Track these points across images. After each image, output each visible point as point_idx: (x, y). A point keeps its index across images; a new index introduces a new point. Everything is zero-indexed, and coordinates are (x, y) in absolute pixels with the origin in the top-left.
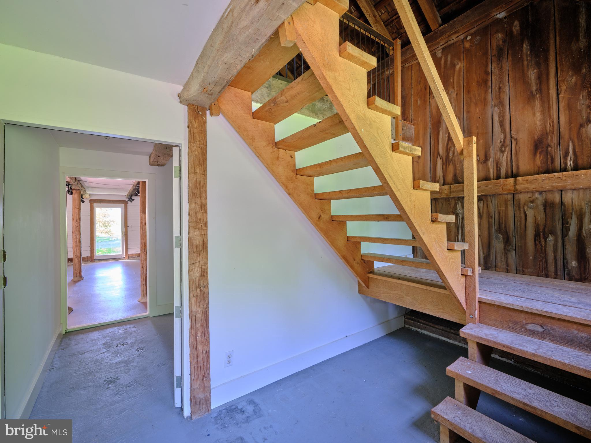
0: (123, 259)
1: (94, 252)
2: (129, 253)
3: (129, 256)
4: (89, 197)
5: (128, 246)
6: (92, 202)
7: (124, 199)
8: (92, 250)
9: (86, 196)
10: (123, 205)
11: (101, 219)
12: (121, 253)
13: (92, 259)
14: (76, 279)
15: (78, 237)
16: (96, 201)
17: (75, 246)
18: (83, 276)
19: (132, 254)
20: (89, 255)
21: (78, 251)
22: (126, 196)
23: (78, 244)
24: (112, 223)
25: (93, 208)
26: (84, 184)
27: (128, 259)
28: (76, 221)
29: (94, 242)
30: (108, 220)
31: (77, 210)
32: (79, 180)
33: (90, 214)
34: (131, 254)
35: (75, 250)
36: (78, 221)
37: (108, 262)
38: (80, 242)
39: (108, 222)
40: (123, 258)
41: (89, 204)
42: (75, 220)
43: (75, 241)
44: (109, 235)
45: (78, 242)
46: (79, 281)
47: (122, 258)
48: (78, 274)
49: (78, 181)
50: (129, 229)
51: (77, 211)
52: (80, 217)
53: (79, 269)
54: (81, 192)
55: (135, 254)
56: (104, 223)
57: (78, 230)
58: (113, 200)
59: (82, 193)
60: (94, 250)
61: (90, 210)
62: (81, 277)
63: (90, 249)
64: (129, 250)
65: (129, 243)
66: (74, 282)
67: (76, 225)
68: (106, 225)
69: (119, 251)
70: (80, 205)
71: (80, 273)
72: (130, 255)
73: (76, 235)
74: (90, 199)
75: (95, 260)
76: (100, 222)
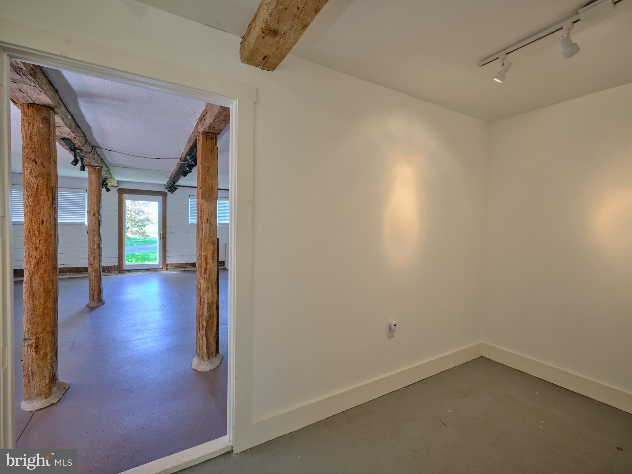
0: (160, 271)
1: (123, 259)
2: (167, 262)
3: (167, 266)
4: (116, 184)
5: (167, 253)
6: (121, 192)
7: (162, 189)
8: (121, 257)
9: (112, 183)
10: (161, 198)
11: (133, 217)
12: (157, 263)
13: (120, 269)
14: (93, 304)
15: (96, 239)
16: (126, 191)
17: (93, 253)
18: (104, 298)
19: (172, 264)
20: (116, 264)
21: (96, 262)
22: (165, 185)
23: (97, 251)
24: (147, 222)
25: (123, 200)
26: (103, 153)
27: (167, 270)
28: (94, 215)
29: (124, 246)
30: (142, 218)
31: (95, 198)
32: (95, 145)
33: (118, 209)
34: (170, 264)
35: (92, 259)
36: (97, 215)
37: (141, 273)
38: (99, 248)
39: (142, 221)
40: (161, 269)
41: (117, 195)
42: (92, 214)
43: (92, 245)
44: (143, 237)
45: (95, 247)
46: (97, 307)
47: (159, 269)
48: (96, 297)
49: (93, 146)
50: (168, 230)
51: (95, 200)
52: (99, 209)
53: (97, 288)
54: (101, 171)
55: (176, 264)
56: (138, 222)
57: (96, 229)
58: (148, 191)
59: (103, 173)
60: (123, 257)
61: (119, 204)
62: (100, 301)
63: (118, 256)
64: (168, 259)
65: (168, 249)
66: (91, 309)
67: (94, 222)
68: (141, 224)
69: (155, 259)
70: (100, 191)
71: (98, 295)
72: (169, 266)
73: (93, 236)
74: (118, 188)
75: (124, 270)
76: (131, 220)
